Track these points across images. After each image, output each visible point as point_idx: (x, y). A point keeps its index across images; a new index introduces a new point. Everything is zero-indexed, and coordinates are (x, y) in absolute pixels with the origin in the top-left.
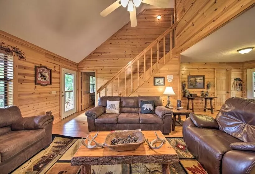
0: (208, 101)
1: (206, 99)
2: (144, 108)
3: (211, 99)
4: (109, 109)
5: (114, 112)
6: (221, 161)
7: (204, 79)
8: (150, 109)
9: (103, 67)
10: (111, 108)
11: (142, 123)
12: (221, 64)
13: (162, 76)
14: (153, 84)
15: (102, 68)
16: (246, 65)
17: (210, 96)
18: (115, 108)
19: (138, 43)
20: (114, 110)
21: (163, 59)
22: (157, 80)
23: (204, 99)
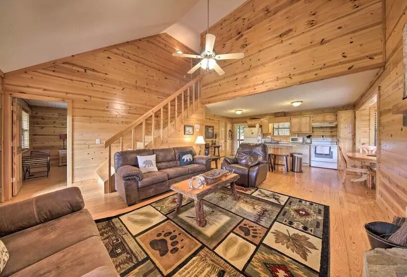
0: (216, 149)
1: (215, 147)
2: (184, 160)
3: (218, 147)
4: (145, 167)
5: (152, 170)
6: (248, 175)
7: (213, 130)
8: (190, 159)
9: (90, 96)
10: (147, 166)
11: (191, 173)
12: (223, 117)
13: (191, 125)
14: (183, 133)
15: (86, 98)
16: (234, 120)
17: (217, 145)
18: (152, 164)
19: (155, 75)
20: (152, 167)
21: (193, 106)
22: (187, 129)
23: (213, 148)
